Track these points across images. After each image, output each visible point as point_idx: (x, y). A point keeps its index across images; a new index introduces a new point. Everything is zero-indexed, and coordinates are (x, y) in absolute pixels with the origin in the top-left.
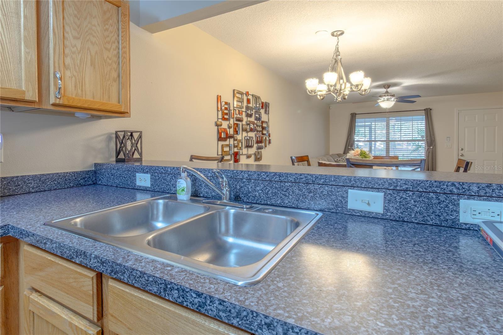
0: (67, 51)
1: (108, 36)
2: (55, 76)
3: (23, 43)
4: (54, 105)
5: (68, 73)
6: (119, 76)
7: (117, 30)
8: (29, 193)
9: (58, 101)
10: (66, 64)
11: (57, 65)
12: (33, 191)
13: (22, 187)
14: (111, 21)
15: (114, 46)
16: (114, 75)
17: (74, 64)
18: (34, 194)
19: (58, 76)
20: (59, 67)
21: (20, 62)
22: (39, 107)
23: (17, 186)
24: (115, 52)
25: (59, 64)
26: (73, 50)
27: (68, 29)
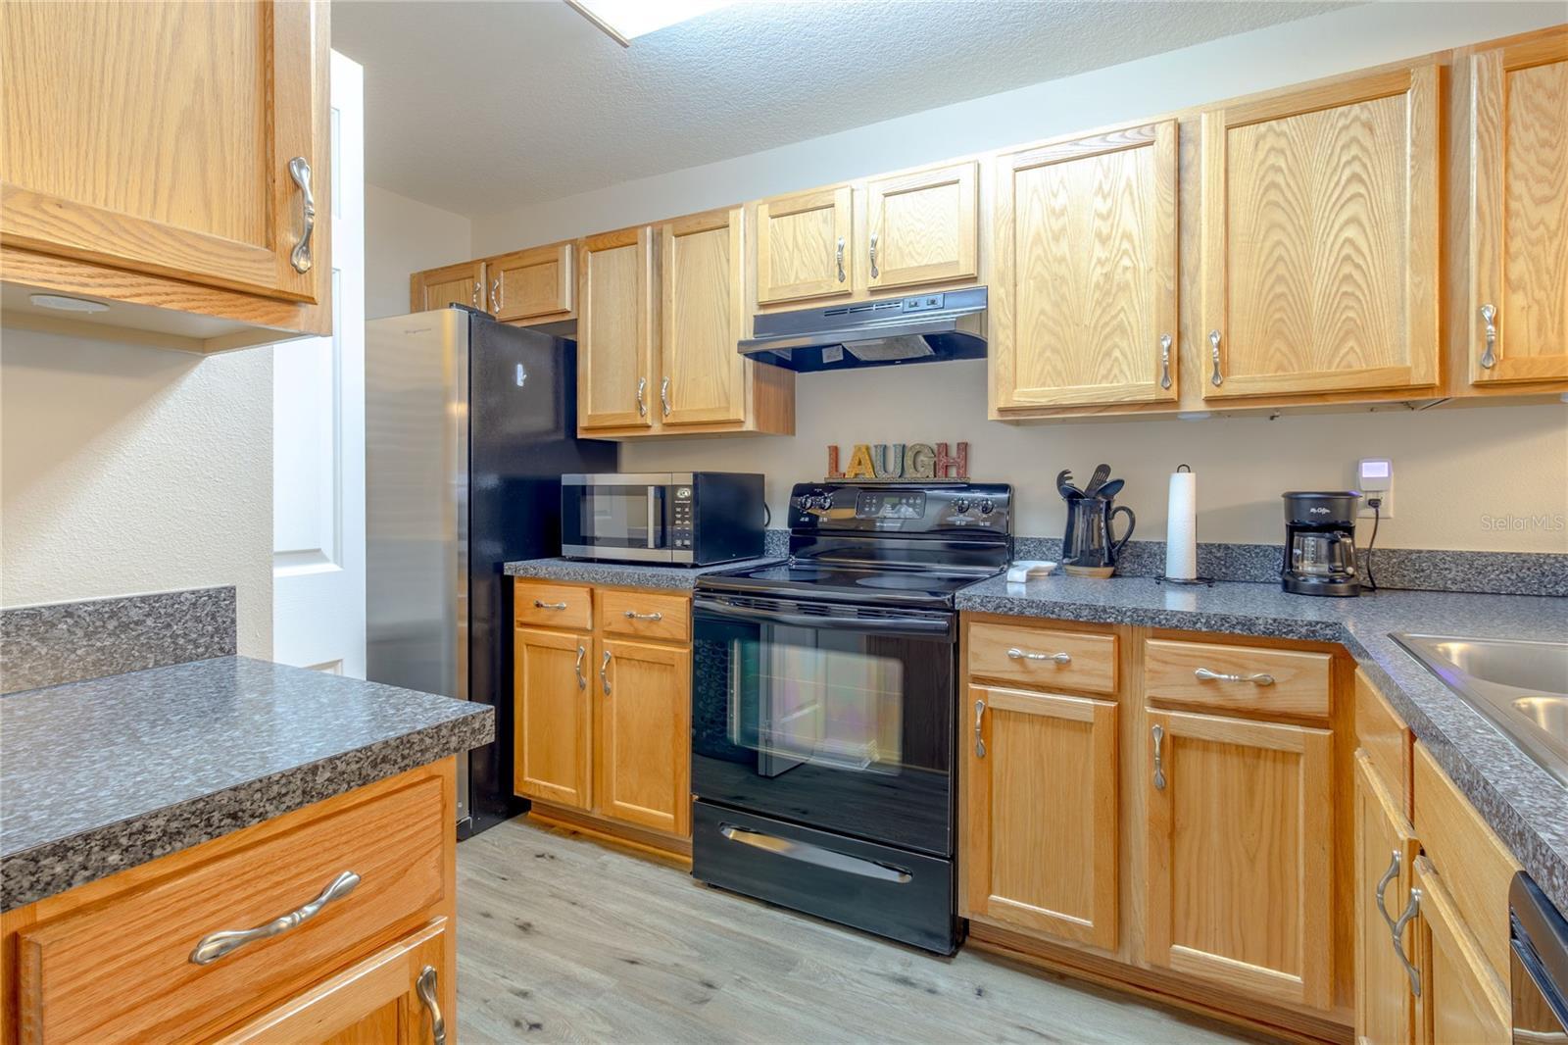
0: (1517, 244)
2: (1480, 314)
3: (1408, 267)
4: (1478, 386)
5: (1518, 300)
8: (1445, 591)
9: (1486, 376)
10: (1513, 277)
11: (1486, 290)
12: (1454, 588)
13: (1429, 576)
17: (1538, 272)
18: (1454, 597)
19: (1487, 315)
20: (1492, 291)
21: (1403, 308)
22: (1441, 398)
25: (1491, 287)
26: (1534, 235)
27: (1518, 187)
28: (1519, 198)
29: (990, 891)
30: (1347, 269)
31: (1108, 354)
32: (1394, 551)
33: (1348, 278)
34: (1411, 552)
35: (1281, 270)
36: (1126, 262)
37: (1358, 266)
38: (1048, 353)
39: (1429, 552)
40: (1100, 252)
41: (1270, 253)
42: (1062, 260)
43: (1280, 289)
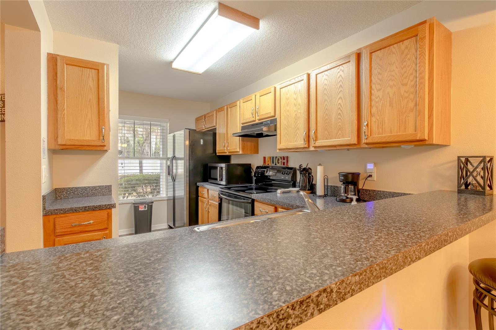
0: (373, 103)
1: (406, 72)
5: (373, 119)
6: (416, 104)
7: (415, 60)
10: (372, 112)
11: (365, 117)
14: (408, 56)
15: (411, 78)
16: (411, 105)
17: (377, 111)
19: (365, 124)
24: (413, 83)
25: (366, 115)
26: (377, 100)
27: (373, 87)
28: (374, 90)
30: (339, 111)
31: (296, 135)
32: (374, 191)
33: (339, 114)
34: (378, 191)
35: (327, 112)
36: (299, 111)
37: (341, 110)
38: (286, 135)
39: (383, 191)
40: (295, 109)
41: (325, 108)
42: (288, 111)
43: (326, 117)
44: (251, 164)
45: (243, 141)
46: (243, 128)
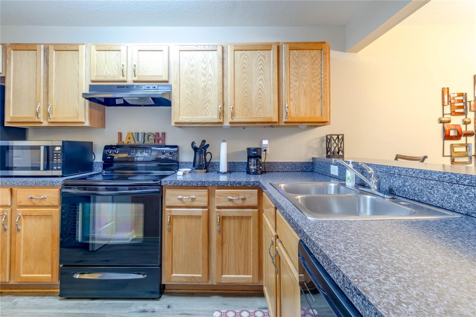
0: (291, 90)
1: (314, 73)
2: (285, 106)
3: (272, 93)
4: (285, 122)
5: (292, 103)
6: (321, 97)
7: (320, 66)
8: (279, 172)
9: (286, 120)
10: (291, 98)
11: (286, 100)
12: (280, 171)
13: (276, 168)
14: (316, 62)
15: (318, 78)
16: (319, 97)
17: (295, 97)
19: (286, 106)
20: (287, 101)
21: (271, 102)
22: (278, 125)
23: (273, 167)
24: (319, 82)
26: (294, 88)
27: (291, 77)
28: (292, 80)
29: (172, 273)
30: (260, 92)
31: (205, 108)
33: (260, 94)
35: (246, 90)
36: (210, 82)
37: (262, 91)
38: (189, 107)
40: (203, 79)
41: (244, 85)
42: (193, 80)
43: (246, 95)
44: (92, 142)
45: (90, 106)
46: (92, 88)
